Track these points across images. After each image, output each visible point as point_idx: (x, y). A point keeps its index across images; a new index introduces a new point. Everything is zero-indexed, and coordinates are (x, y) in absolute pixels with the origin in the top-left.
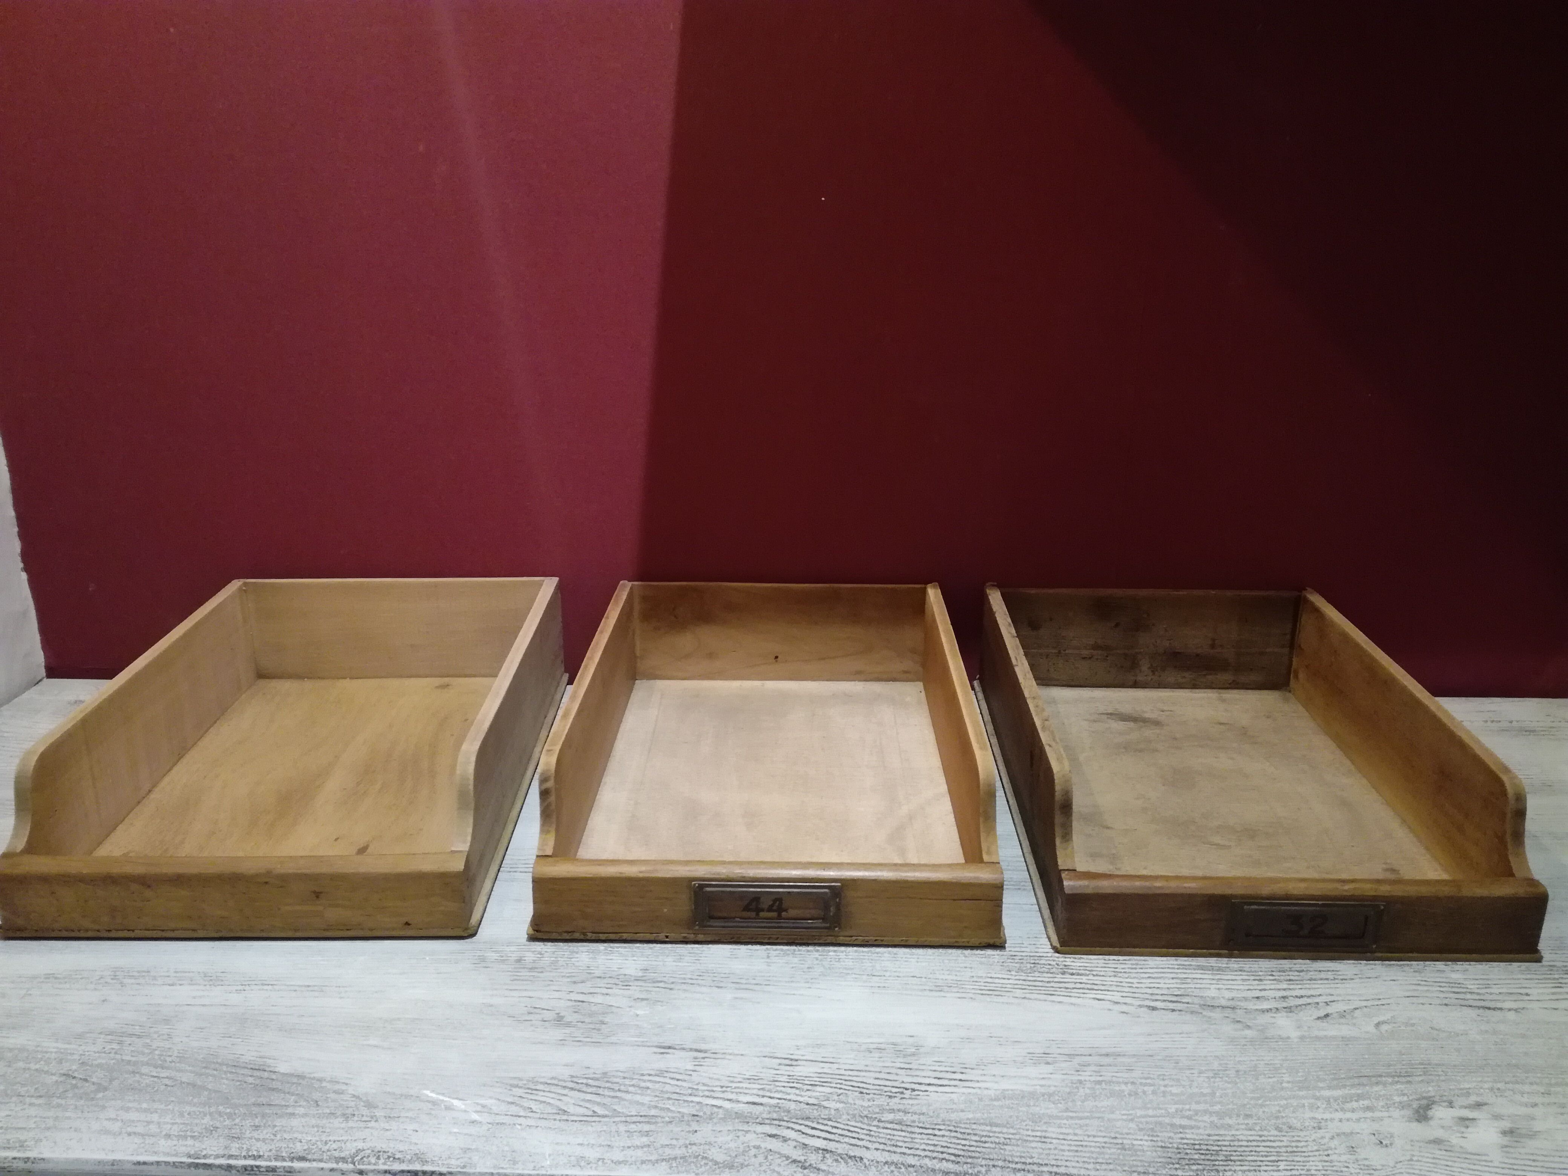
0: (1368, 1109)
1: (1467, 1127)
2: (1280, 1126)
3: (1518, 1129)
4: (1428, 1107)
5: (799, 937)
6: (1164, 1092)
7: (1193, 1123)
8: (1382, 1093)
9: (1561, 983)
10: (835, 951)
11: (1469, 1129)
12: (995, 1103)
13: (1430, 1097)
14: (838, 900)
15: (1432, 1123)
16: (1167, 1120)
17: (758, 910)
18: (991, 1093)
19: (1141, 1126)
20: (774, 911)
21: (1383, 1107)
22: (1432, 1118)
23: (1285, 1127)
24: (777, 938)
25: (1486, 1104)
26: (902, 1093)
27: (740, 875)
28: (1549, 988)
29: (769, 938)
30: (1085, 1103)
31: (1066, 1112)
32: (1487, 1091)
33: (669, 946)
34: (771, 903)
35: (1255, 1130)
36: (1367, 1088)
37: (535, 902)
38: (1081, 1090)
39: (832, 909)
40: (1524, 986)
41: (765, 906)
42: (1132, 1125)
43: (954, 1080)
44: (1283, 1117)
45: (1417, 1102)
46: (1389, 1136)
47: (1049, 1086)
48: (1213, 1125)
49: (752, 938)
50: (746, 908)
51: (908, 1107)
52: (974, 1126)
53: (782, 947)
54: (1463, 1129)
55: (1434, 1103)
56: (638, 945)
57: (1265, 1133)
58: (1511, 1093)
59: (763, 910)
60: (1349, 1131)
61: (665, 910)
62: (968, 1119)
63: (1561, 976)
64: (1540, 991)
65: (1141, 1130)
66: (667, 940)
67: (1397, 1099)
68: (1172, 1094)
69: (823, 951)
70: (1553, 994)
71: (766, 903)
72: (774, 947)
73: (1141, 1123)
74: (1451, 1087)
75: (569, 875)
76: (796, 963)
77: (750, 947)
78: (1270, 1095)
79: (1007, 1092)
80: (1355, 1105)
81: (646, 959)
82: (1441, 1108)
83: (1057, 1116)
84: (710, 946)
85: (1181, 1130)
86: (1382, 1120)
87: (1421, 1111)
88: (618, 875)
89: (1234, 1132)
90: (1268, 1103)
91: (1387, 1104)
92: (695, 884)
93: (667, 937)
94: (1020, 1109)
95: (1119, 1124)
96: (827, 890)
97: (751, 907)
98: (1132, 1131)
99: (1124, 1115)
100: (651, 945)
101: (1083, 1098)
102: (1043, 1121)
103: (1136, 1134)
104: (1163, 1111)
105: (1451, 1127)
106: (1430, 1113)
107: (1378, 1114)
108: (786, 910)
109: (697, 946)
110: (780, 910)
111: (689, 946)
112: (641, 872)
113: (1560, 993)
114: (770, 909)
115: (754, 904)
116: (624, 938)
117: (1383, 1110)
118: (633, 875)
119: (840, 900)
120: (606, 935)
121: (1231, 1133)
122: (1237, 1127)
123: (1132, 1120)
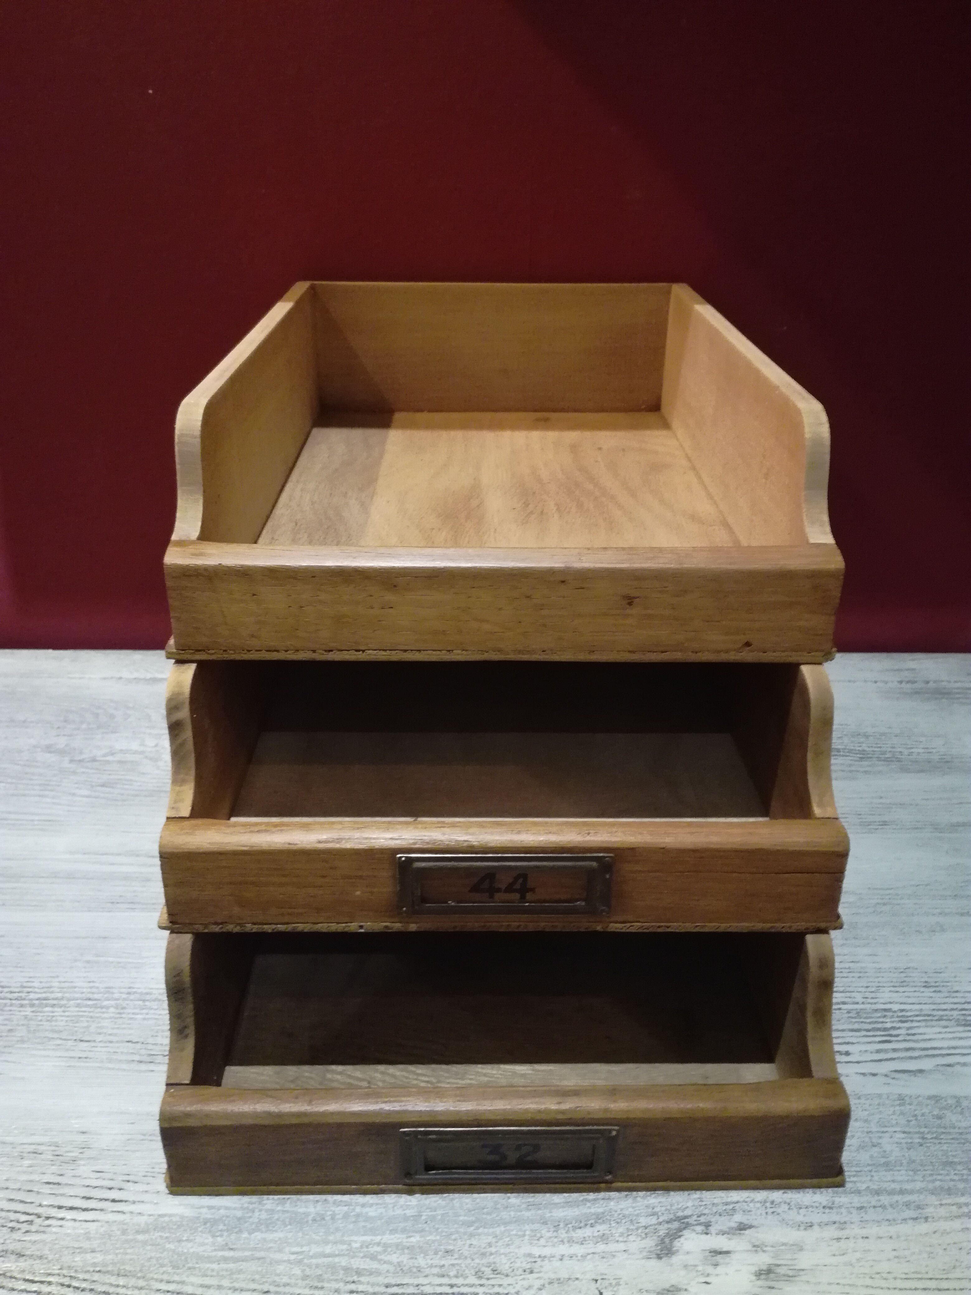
0: (604, 1238)
1: (716, 1265)
2: (483, 1269)
3: (779, 1265)
4: (676, 1235)
6: (358, 1215)
7: (375, 1265)
8: (627, 1213)
9: (891, 1035)
11: (719, 1268)
12: (140, 1237)
13: (686, 1217)
14: (608, 876)
15: (675, 1259)
16: (344, 1262)
17: (492, 891)
18: (142, 1220)
19: (308, 1272)
20: (516, 891)
21: (622, 1235)
22: (677, 1251)
23: (488, 1271)
25: (751, 1227)
26: (31, 1222)
27: (466, 844)
28: (875, 1042)
30: (253, 1235)
31: (223, 1250)
32: (758, 1205)
34: (511, 881)
35: (448, 1276)
36: (612, 1203)
37: (166, 886)
38: (257, 1214)
39: (599, 886)
40: (847, 1040)
41: (503, 887)
42: (297, 1271)
43: (106, 1200)
44: (491, 1254)
45: (666, 1226)
46: (614, 1282)
47: (219, 1209)
48: (400, 1269)
50: (475, 889)
51: (28, 1245)
52: (96, 1277)
54: (710, 1269)
55: (687, 1226)
57: (460, 1281)
58: (787, 1207)
59: (499, 890)
60: (567, 1276)
61: (358, 893)
62: (95, 1264)
63: (894, 1025)
64: (863, 1048)
65: (305, 1277)
67: (643, 1221)
68: (368, 1219)
70: (878, 1051)
71: (503, 881)
73: (310, 1266)
74: (716, 1201)
75: (214, 848)
78: (489, 1217)
79: (162, 1219)
80: (588, 1232)
82: (693, 1235)
83: (208, 1257)
85: (355, 1278)
86: (614, 1256)
87: (667, 1240)
88: (287, 847)
89: (421, 1281)
90: (481, 1230)
91: (628, 1229)
92: (401, 857)
94: (168, 1246)
95: (281, 1268)
96: (594, 864)
97: (482, 887)
98: (293, 1281)
99: (293, 1253)
101: (254, 1226)
102: (187, 1266)
103: (296, 1285)
104: (345, 1247)
105: (696, 1266)
106: (677, 1244)
107: (612, 1247)
108: (532, 890)
110: (524, 891)
112: (320, 842)
113: (886, 1051)
114: (510, 889)
115: (487, 883)
117: (621, 1239)
118: (309, 847)
119: (610, 875)
121: (416, 1282)
122: (427, 1271)
123: (300, 1262)
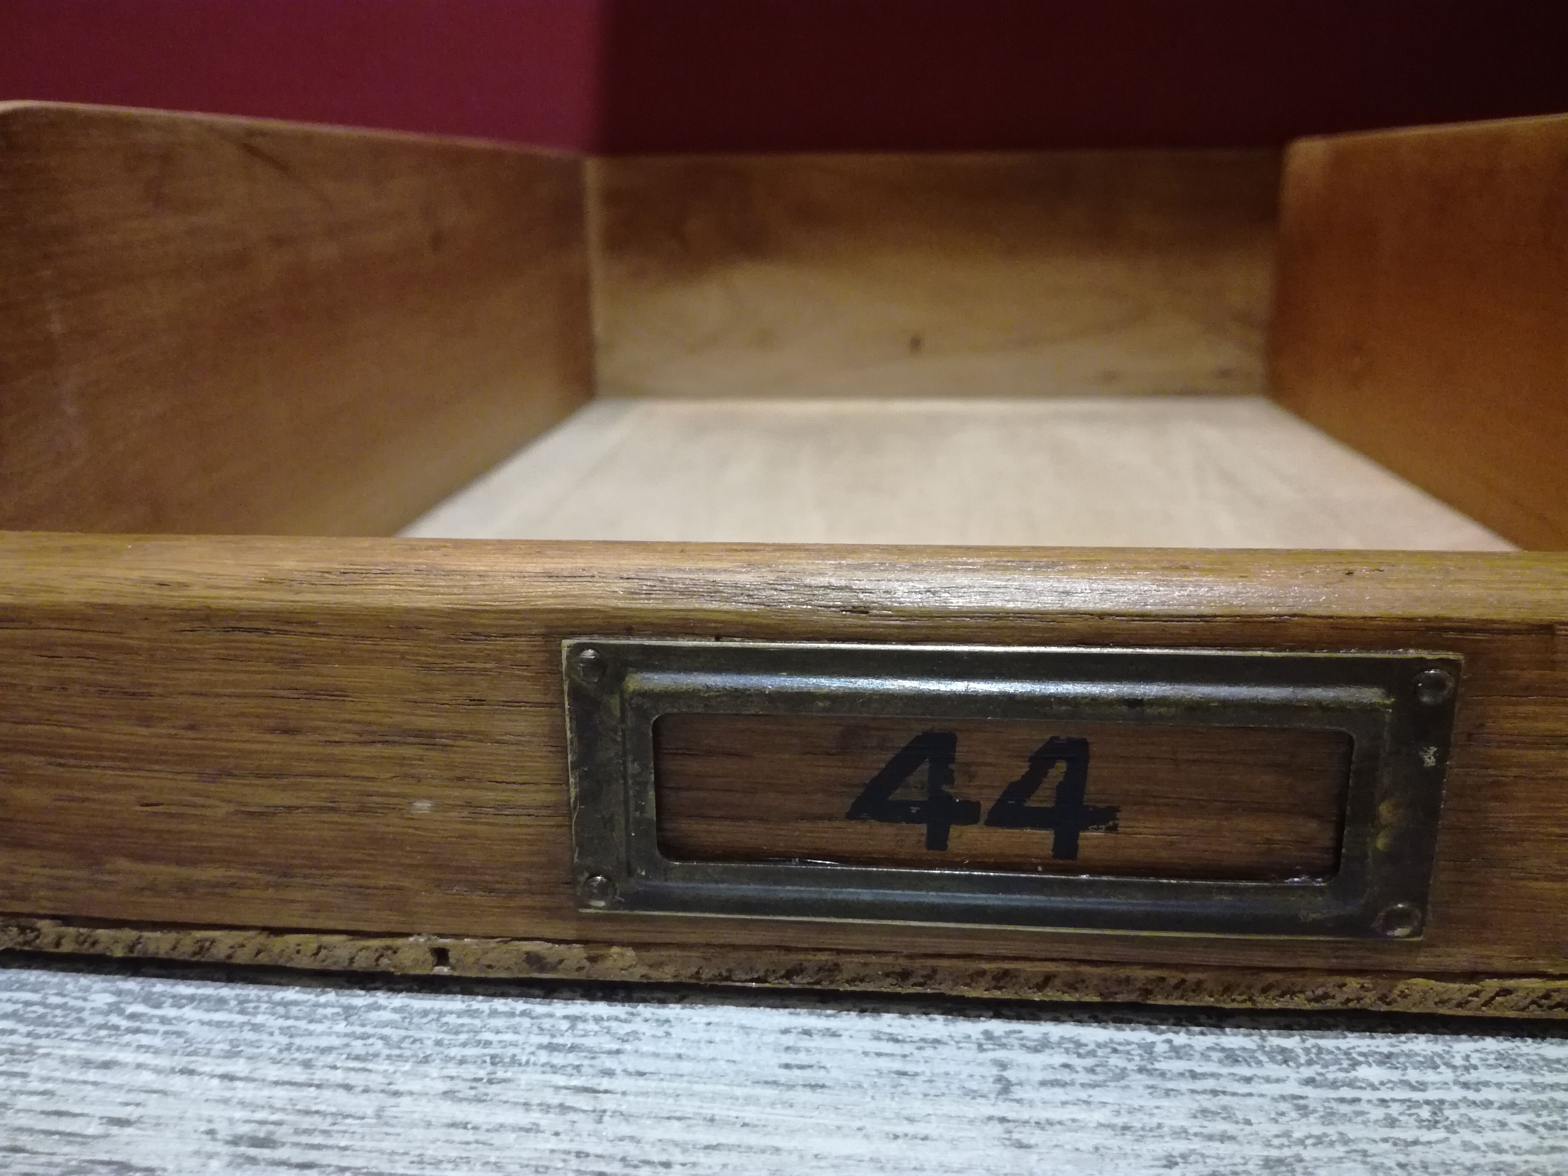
5: (1173, 977)
10: (1386, 1060)
17: (944, 814)
20: (1037, 819)
24: (1047, 980)
29: (1001, 978)
33: (455, 1003)
34: (1018, 766)
39: (1384, 810)
41: (987, 787)
49: (904, 975)
50: (875, 797)
53: (1068, 1030)
56: (291, 994)
59: (970, 813)
61: (423, 804)
66: (445, 970)
69: (1317, 1057)
72: (1032, 1030)
76: (1182, 1133)
77: (890, 1022)
81: (298, 1074)
84: (673, 1011)
93: (441, 956)
97: (898, 795)
100: (359, 999)
108: (1106, 817)
109: (601, 1008)
110: (1073, 813)
111: (559, 1008)
114: (1013, 808)
115: (922, 772)
116: (220, 952)
119: (1441, 758)
120: (129, 935)
